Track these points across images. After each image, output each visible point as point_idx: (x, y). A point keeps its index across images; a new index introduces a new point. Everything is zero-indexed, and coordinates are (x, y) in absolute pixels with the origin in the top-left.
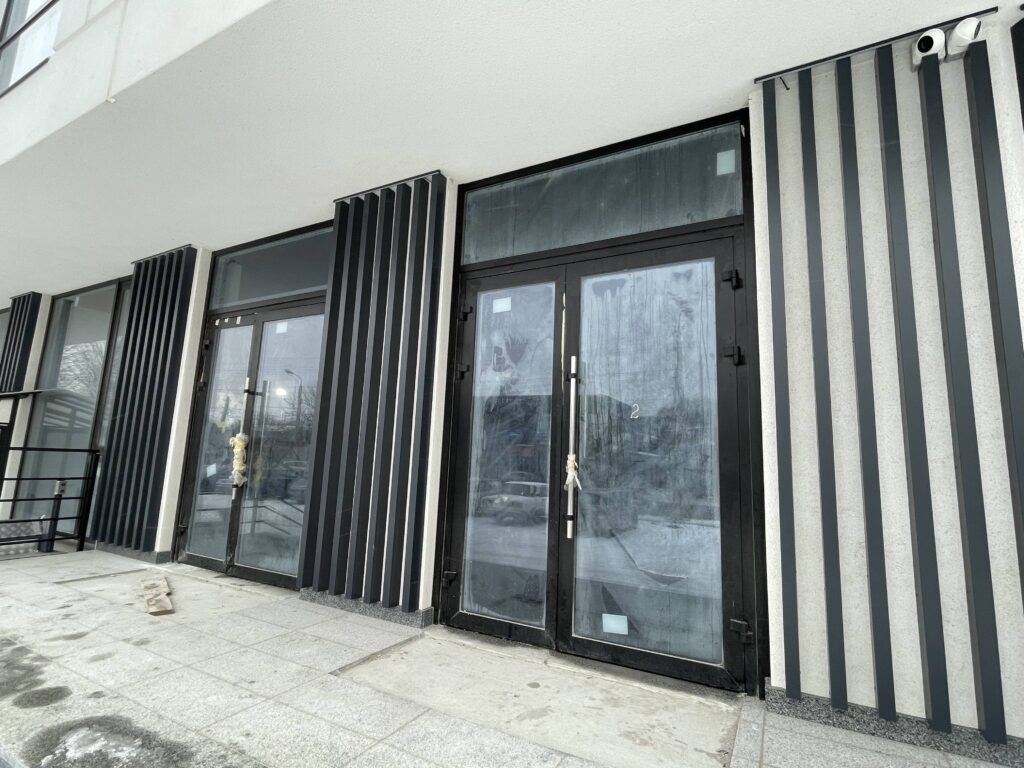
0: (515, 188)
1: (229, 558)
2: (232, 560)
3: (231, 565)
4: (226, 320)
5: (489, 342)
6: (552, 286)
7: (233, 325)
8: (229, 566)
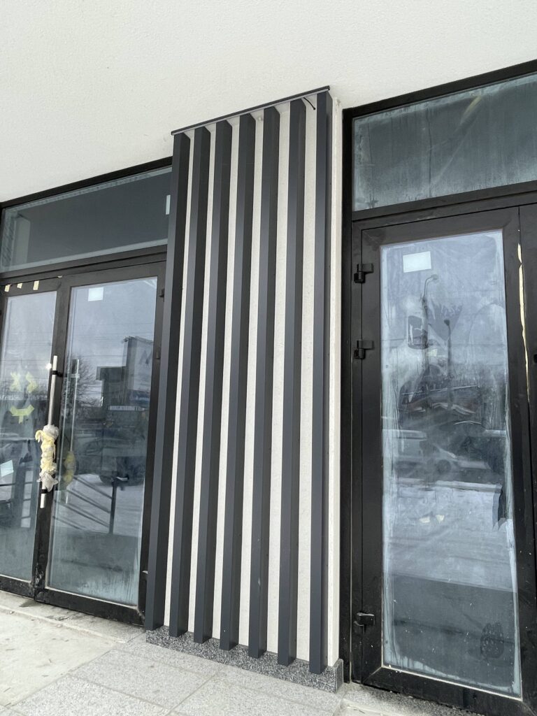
0: (427, 112)
1: (37, 581)
2: (41, 583)
3: (40, 588)
4: (20, 286)
5: (401, 311)
6: (497, 236)
7: (28, 291)
8: (38, 591)
